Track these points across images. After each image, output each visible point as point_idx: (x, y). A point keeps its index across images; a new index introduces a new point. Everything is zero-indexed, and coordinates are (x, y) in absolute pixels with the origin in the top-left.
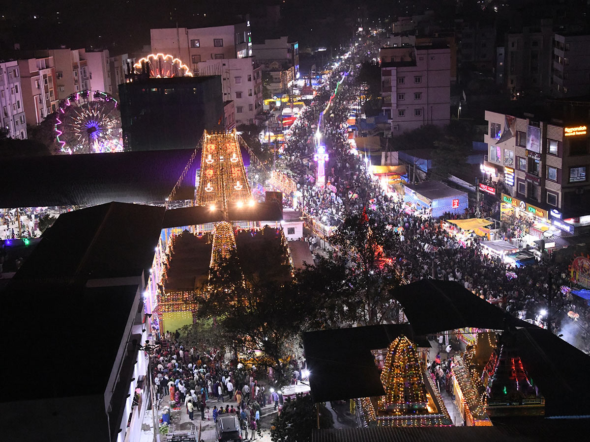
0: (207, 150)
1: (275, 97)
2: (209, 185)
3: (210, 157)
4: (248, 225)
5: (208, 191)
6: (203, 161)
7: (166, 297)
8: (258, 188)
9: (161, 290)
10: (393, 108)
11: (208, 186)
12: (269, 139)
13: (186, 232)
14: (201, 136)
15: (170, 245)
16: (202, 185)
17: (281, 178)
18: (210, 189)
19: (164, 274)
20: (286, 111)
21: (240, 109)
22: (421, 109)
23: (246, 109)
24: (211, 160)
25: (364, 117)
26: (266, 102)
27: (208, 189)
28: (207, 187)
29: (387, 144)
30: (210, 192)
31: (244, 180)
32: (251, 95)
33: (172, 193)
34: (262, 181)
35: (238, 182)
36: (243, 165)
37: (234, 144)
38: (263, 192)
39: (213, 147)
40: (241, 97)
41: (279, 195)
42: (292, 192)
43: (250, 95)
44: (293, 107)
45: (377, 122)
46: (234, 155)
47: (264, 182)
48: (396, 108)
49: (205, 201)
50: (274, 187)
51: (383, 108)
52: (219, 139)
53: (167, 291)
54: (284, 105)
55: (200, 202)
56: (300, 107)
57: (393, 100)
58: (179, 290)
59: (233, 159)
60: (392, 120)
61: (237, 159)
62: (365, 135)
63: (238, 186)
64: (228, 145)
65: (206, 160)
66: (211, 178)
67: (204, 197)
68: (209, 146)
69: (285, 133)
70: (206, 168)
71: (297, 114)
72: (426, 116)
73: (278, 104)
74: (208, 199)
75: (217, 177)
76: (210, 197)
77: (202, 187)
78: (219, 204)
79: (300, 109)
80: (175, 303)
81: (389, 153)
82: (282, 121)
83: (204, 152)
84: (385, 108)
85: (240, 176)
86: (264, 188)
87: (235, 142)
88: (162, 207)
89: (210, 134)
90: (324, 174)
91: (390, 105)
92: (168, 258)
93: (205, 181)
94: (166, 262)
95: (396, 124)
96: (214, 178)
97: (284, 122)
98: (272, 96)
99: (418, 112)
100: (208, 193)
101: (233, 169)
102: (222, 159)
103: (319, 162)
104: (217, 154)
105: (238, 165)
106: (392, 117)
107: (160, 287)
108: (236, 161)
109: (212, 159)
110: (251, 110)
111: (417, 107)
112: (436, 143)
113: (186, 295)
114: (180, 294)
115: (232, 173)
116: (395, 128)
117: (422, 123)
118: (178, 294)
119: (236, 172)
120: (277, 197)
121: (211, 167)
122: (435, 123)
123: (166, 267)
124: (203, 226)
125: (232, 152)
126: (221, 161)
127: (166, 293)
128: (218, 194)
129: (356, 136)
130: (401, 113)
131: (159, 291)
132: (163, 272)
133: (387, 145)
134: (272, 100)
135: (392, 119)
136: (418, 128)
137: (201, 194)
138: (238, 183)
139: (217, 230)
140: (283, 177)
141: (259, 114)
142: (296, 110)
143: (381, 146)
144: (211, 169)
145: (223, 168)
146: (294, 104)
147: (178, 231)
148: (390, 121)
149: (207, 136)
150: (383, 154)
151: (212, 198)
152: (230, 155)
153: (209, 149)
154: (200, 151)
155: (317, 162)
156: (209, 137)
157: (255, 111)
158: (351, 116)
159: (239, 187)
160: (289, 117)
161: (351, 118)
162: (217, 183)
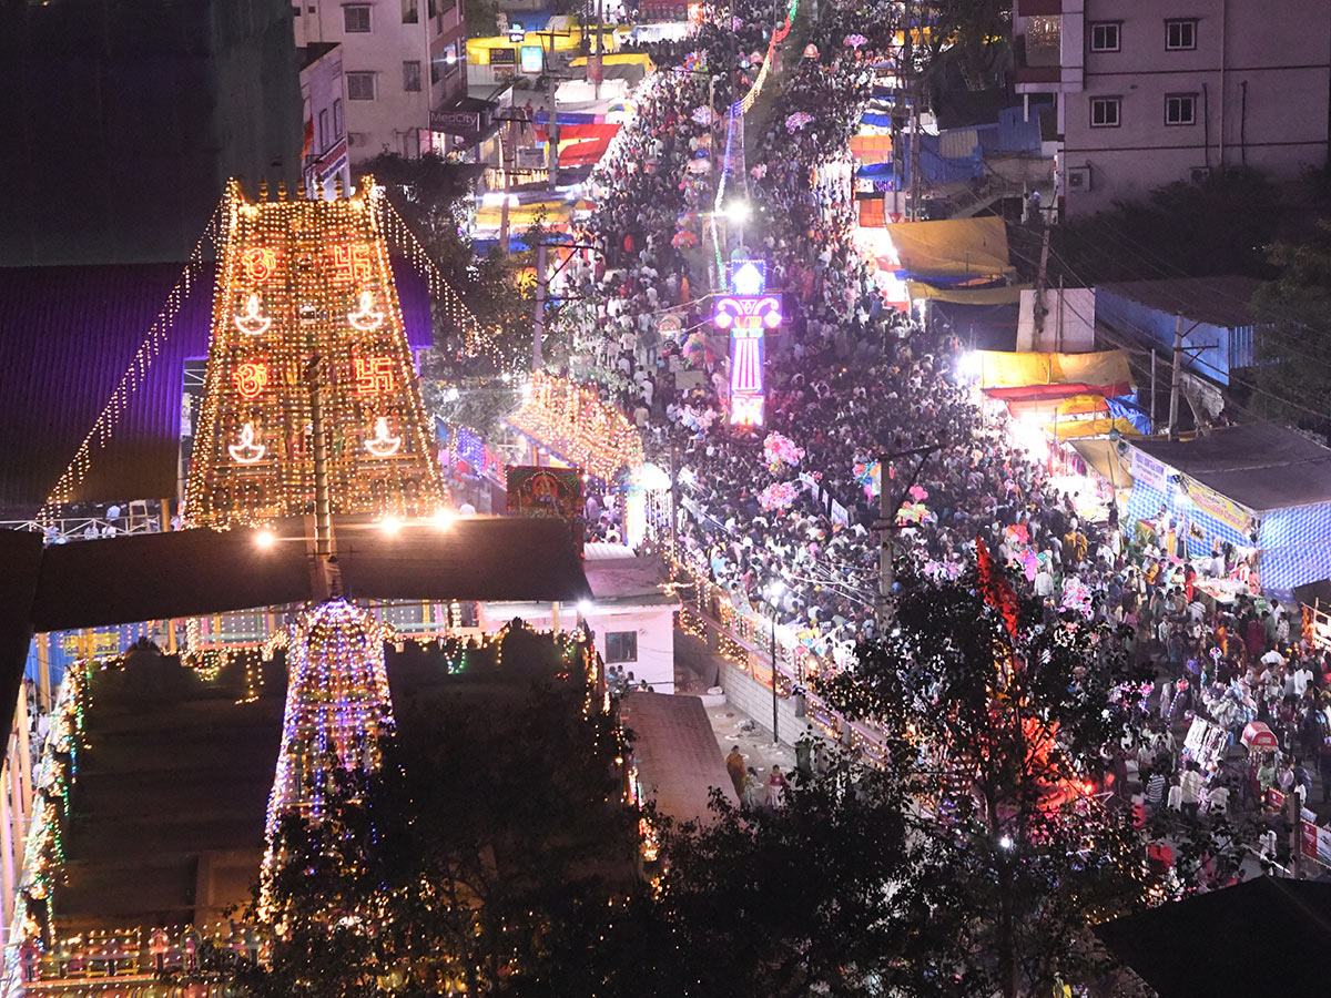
0: (241, 273)
1: (517, 28)
2: (248, 433)
3: (253, 304)
4: (426, 617)
5: (240, 460)
6: (223, 325)
7: (65, 954)
8: (460, 449)
9: (42, 921)
10: (1066, 88)
11: (243, 436)
12: (506, 224)
13: (144, 647)
14: (209, 207)
15: (71, 708)
16: (217, 431)
17: (571, 403)
18: (255, 453)
19: (49, 845)
20: (571, 94)
21: (361, 84)
22: (1196, 95)
23: (389, 83)
24: (260, 319)
25: (930, 126)
26: (479, 50)
27: (245, 453)
28: (236, 443)
29: (1045, 251)
30: (253, 468)
31: (410, 413)
32: (415, 20)
33: (75, 467)
34: (479, 416)
35: (382, 423)
36: (404, 346)
37: (365, 248)
38: (484, 466)
39: (269, 258)
40: (365, 28)
41: (568, 485)
42: (624, 469)
43: (411, 18)
44: (602, 75)
45: (988, 152)
46: (367, 299)
47: (486, 425)
48: (1079, 88)
49: (229, 507)
50: (535, 443)
51: (1020, 88)
52: (296, 224)
53: (64, 925)
54: (556, 69)
55: (207, 511)
56: (631, 76)
57: (1070, 53)
58: (125, 920)
59: (360, 315)
60: (1061, 145)
61: (380, 316)
62: (936, 212)
63: (382, 440)
64: (337, 250)
65: (238, 320)
66: (256, 401)
67: (224, 490)
68: (248, 255)
69: (570, 197)
70: (235, 355)
71: (619, 108)
72: (1217, 128)
73: (531, 63)
74: (241, 496)
75: (287, 398)
76: (254, 492)
77: (216, 444)
78: (293, 520)
79: (632, 84)
80: (106, 980)
81: (1053, 295)
82: (554, 142)
83: (228, 283)
84: (1031, 88)
85: (390, 397)
86: (488, 449)
87: (368, 240)
88: (24, 532)
89: (253, 199)
90: (759, 386)
91: (1054, 74)
92: (66, 772)
93: (230, 413)
94: (56, 792)
95: (1081, 160)
96: (272, 399)
97: (563, 145)
98: (502, 21)
99: (1179, 108)
100: (243, 468)
101: (358, 362)
102: (309, 315)
103: (738, 332)
104: (288, 290)
105: (382, 345)
106: (1060, 131)
107: (35, 908)
108: (372, 327)
109: (264, 314)
110: (413, 86)
111: (1181, 84)
112: (1276, 251)
113: (159, 944)
114: (134, 938)
115: (353, 381)
116: (1075, 180)
117: (1197, 158)
118: (120, 940)
119: (372, 375)
120: (561, 492)
121: (259, 351)
122: (1256, 157)
123: (59, 814)
124: (216, 620)
125: (355, 286)
126: (304, 323)
127: (61, 933)
128: (290, 473)
129: (896, 215)
130: (1105, 112)
131: (32, 926)
132: (45, 838)
133: (1044, 259)
134: (502, 43)
135: (1061, 138)
136: (1177, 184)
137: (210, 476)
138: (382, 426)
139: (309, 643)
140: (583, 401)
141: (448, 107)
142: (613, 90)
143: (1013, 261)
144: (257, 362)
145: (315, 360)
146: (608, 61)
147: (100, 645)
148: (1051, 148)
149: (240, 210)
150: (1027, 298)
151: (262, 494)
152: (348, 294)
153: (250, 269)
154: (208, 272)
155: (728, 331)
156: (251, 211)
157: (430, 95)
158: (866, 119)
159: (386, 446)
160: (582, 122)
161: (867, 131)
162: (288, 426)
